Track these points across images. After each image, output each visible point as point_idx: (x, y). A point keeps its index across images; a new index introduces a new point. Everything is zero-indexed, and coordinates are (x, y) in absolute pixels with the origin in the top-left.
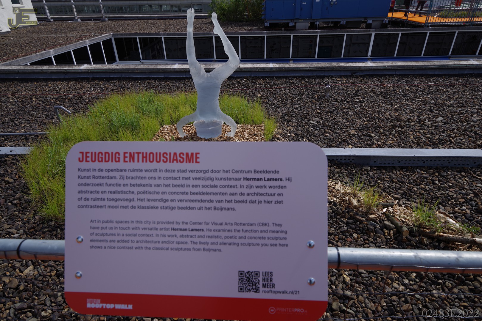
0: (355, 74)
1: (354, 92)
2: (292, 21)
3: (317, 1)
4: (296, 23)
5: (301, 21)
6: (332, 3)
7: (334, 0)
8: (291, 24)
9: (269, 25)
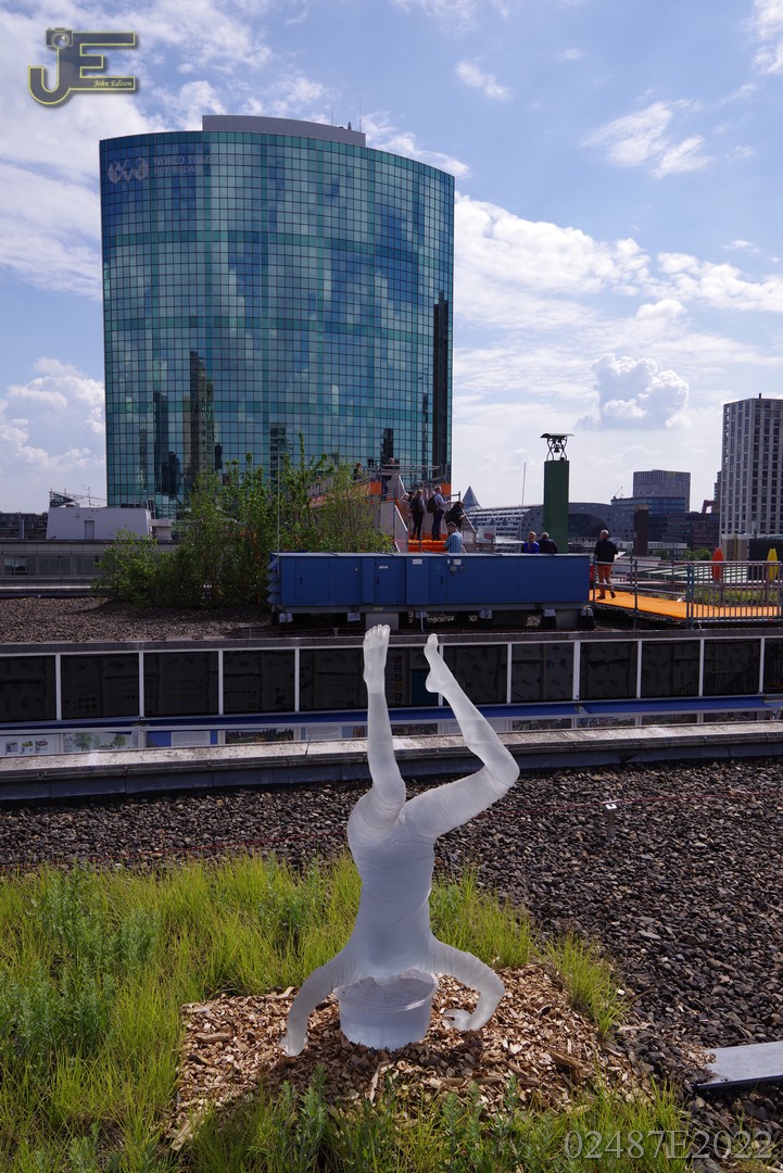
0: (632, 760)
1: (672, 817)
2: (354, 609)
3: (415, 562)
4: (363, 616)
5: (375, 609)
6: (453, 569)
7: (458, 562)
8: (352, 617)
9: (290, 620)
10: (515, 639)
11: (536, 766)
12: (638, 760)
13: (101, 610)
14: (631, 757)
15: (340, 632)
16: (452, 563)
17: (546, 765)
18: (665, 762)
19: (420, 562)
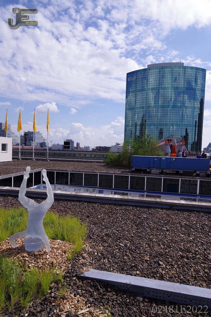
1: (166, 222)
2: (149, 168)
3: (163, 159)
4: (151, 170)
5: (154, 169)
6: (173, 161)
7: (174, 159)
8: (148, 170)
9: (134, 170)
10: (181, 178)
11: (147, 206)
12: (175, 208)
13: (104, 166)
14: (173, 207)
15: (143, 173)
16: (172, 159)
17: (150, 206)
18: (182, 210)
19: (164, 159)
